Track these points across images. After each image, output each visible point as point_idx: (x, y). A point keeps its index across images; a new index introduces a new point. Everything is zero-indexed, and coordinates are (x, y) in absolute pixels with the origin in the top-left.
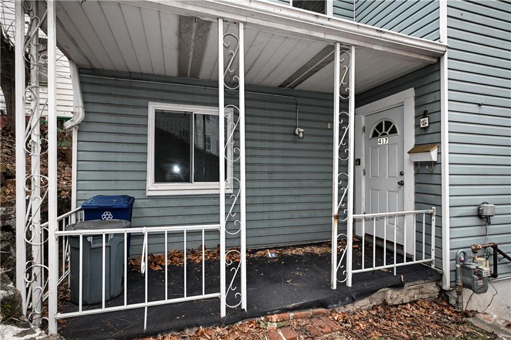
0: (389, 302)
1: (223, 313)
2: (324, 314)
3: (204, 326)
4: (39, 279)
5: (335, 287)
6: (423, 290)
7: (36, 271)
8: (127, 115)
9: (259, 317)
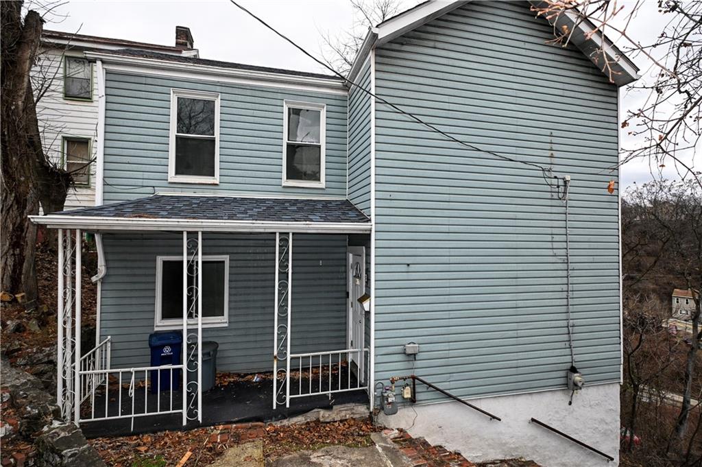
0: (321, 420)
1: (185, 423)
2: (261, 427)
3: (169, 430)
4: (70, 399)
5: (275, 408)
6: (354, 411)
7: (68, 394)
8: (140, 268)
9: (210, 426)
